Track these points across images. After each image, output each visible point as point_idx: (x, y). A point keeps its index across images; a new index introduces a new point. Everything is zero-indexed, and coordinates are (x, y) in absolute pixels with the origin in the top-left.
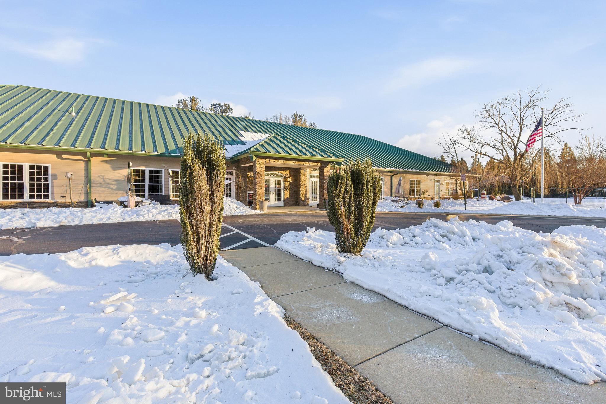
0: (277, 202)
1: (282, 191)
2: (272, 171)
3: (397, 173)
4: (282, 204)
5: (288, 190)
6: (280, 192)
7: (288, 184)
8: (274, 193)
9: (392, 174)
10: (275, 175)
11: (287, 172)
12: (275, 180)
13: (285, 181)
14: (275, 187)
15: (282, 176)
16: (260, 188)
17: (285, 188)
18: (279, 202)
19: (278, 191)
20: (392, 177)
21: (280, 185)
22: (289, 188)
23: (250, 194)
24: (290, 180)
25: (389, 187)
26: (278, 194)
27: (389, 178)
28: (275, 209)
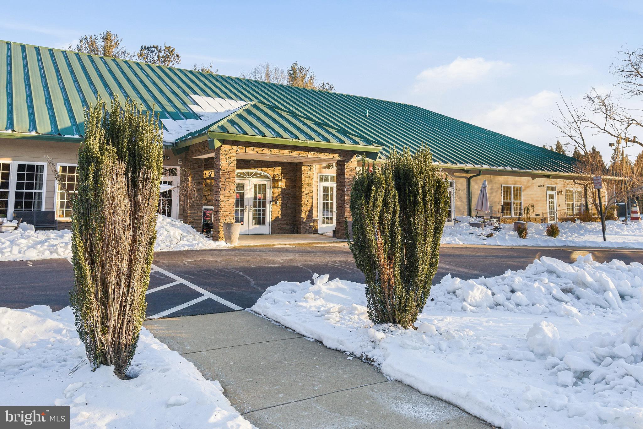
0: (257, 226)
1: (268, 205)
2: (249, 168)
3: (478, 173)
4: (266, 229)
5: (278, 202)
6: (264, 206)
7: (278, 191)
8: (252, 208)
9: (469, 175)
10: (254, 175)
11: (278, 171)
12: (255, 186)
13: (274, 187)
14: (255, 198)
15: (268, 178)
16: (226, 199)
17: (274, 200)
18: (262, 226)
19: (260, 206)
20: (469, 180)
21: (265, 195)
22: (280, 199)
23: (208, 210)
24: (282, 184)
25: (465, 198)
26: (259, 210)
27: (465, 182)
28: (254, 239)
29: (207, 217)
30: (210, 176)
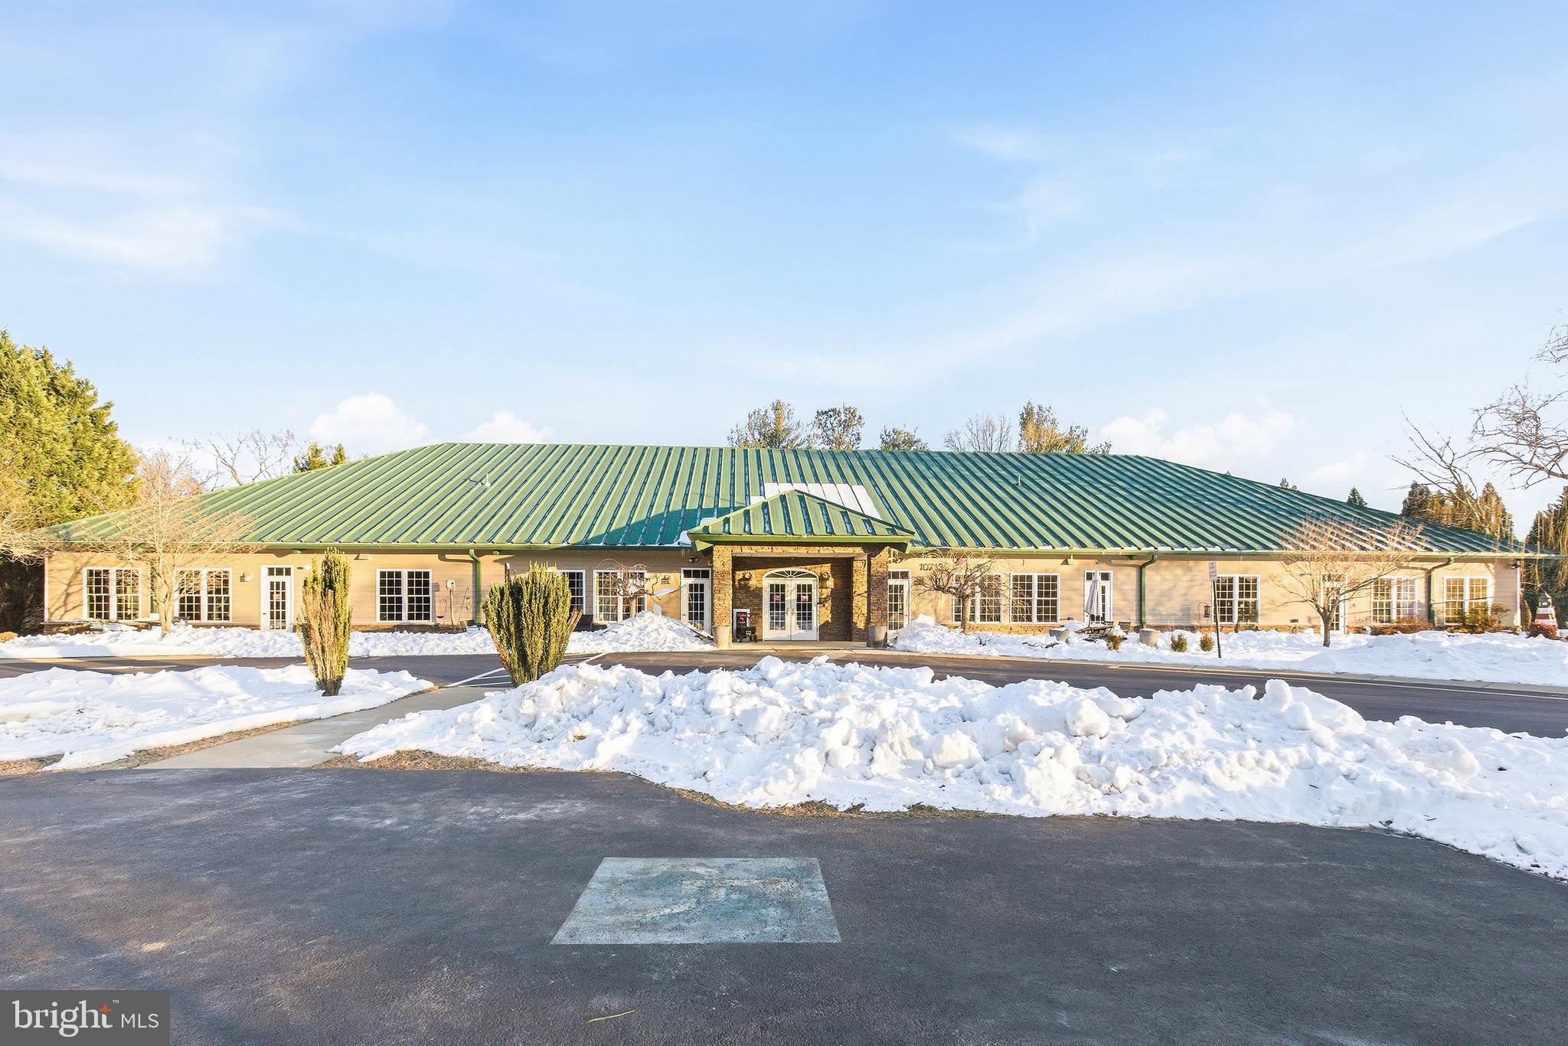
0: (802, 631)
1: (814, 608)
2: (790, 566)
3: (1152, 559)
4: (813, 635)
5: (826, 605)
6: (810, 608)
7: (826, 592)
8: (796, 611)
9: (1140, 563)
10: (799, 574)
11: (826, 568)
12: (799, 586)
13: (821, 587)
14: (799, 599)
15: (815, 577)
16: (721, 602)
17: (821, 602)
18: (809, 632)
19: (804, 611)
20: (1141, 568)
21: (810, 596)
22: (830, 602)
23: (742, 613)
24: (830, 583)
25: (1133, 596)
26: (804, 614)
27: (1133, 573)
28: (799, 645)
29: (741, 621)
30: (744, 576)
